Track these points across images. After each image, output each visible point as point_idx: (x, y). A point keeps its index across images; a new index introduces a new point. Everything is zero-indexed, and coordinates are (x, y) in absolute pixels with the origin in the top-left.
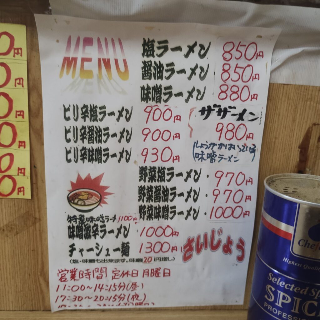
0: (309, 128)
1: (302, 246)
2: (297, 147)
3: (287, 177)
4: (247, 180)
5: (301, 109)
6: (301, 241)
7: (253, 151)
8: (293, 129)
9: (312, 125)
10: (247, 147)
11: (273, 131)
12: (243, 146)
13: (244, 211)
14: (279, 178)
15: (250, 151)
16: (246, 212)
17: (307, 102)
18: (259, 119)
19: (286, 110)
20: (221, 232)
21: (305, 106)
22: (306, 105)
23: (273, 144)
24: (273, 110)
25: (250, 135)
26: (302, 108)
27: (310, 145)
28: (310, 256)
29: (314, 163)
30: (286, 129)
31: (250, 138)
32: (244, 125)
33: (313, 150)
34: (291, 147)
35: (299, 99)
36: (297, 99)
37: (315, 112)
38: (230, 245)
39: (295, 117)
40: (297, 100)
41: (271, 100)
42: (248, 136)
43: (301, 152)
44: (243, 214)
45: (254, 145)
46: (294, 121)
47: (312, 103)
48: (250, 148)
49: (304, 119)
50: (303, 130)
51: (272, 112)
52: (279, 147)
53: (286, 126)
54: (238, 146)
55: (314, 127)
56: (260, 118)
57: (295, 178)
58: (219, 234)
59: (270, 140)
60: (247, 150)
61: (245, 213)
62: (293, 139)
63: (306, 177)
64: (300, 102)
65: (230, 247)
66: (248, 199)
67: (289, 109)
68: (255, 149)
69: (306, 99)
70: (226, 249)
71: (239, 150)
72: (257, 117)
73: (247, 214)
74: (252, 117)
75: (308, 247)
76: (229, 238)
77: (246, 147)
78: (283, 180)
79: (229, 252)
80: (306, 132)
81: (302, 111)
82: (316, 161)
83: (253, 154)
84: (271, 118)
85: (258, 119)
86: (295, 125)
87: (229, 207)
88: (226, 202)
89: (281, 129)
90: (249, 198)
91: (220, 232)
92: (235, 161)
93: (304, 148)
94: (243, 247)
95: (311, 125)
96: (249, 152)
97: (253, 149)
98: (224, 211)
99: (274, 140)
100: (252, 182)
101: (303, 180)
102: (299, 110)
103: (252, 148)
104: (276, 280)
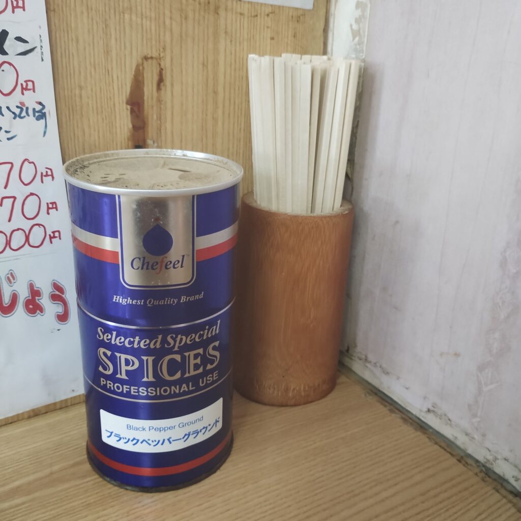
0: (138, 66)
1: (138, 269)
2: (123, 102)
3: (112, 158)
4: (42, 173)
5: (116, 29)
6: (135, 260)
7: (41, 115)
8: (110, 69)
9: (142, 60)
10: (27, 108)
11: (72, 74)
12: (18, 107)
13: (49, 232)
14: (95, 160)
15: (34, 116)
16: (54, 232)
17: (124, 16)
18: (38, 50)
19: (89, 31)
20: (14, 279)
21: (122, 22)
22: (124, 22)
23: (78, 99)
24: (64, 31)
25: (27, 85)
26: (118, 28)
27: (145, 98)
28: (153, 282)
29: (159, 129)
30: (97, 67)
31: (30, 90)
32: (10, 64)
33: (152, 107)
34: (112, 103)
35: (107, 9)
36: (104, 9)
37: (143, 36)
38: (37, 298)
39: (107, 45)
40: (105, 12)
41: (54, 10)
42: (24, 86)
43: (132, 111)
44: (48, 237)
45: (40, 103)
46: (107, 52)
47: (134, 17)
48: (34, 109)
49: (125, 48)
50: (128, 70)
51: (62, 35)
52: (90, 105)
53: (94, 62)
54: (8, 108)
55: (145, 63)
56: (39, 48)
57: (127, 158)
58: (10, 282)
59: (71, 92)
60: (28, 115)
61: (52, 235)
62: (113, 88)
63: (144, 154)
64: (112, 16)
65: (37, 301)
66: (53, 208)
67: (93, 29)
68: (43, 111)
69: (121, 10)
70: (31, 307)
71: (13, 116)
72: (34, 46)
73: (56, 237)
74: (23, 47)
75: (147, 269)
76: (31, 286)
77: (24, 108)
78: (105, 163)
79: (38, 311)
80: (133, 73)
81: (118, 32)
82: (161, 126)
83: (43, 121)
84: (63, 48)
85: (36, 50)
86: (112, 61)
87: (18, 229)
88: (9, 220)
89: (87, 69)
90: (53, 206)
91: (11, 278)
92: (8, 139)
93: (136, 104)
94: (63, 296)
95: (140, 61)
96: (34, 119)
97: (40, 111)
98: (8, 239)
99: (77, 92)
100: (52, 175)
101: (139, 159)
102: (113, 32)
103: (37, 110)
104: (110, 337)
